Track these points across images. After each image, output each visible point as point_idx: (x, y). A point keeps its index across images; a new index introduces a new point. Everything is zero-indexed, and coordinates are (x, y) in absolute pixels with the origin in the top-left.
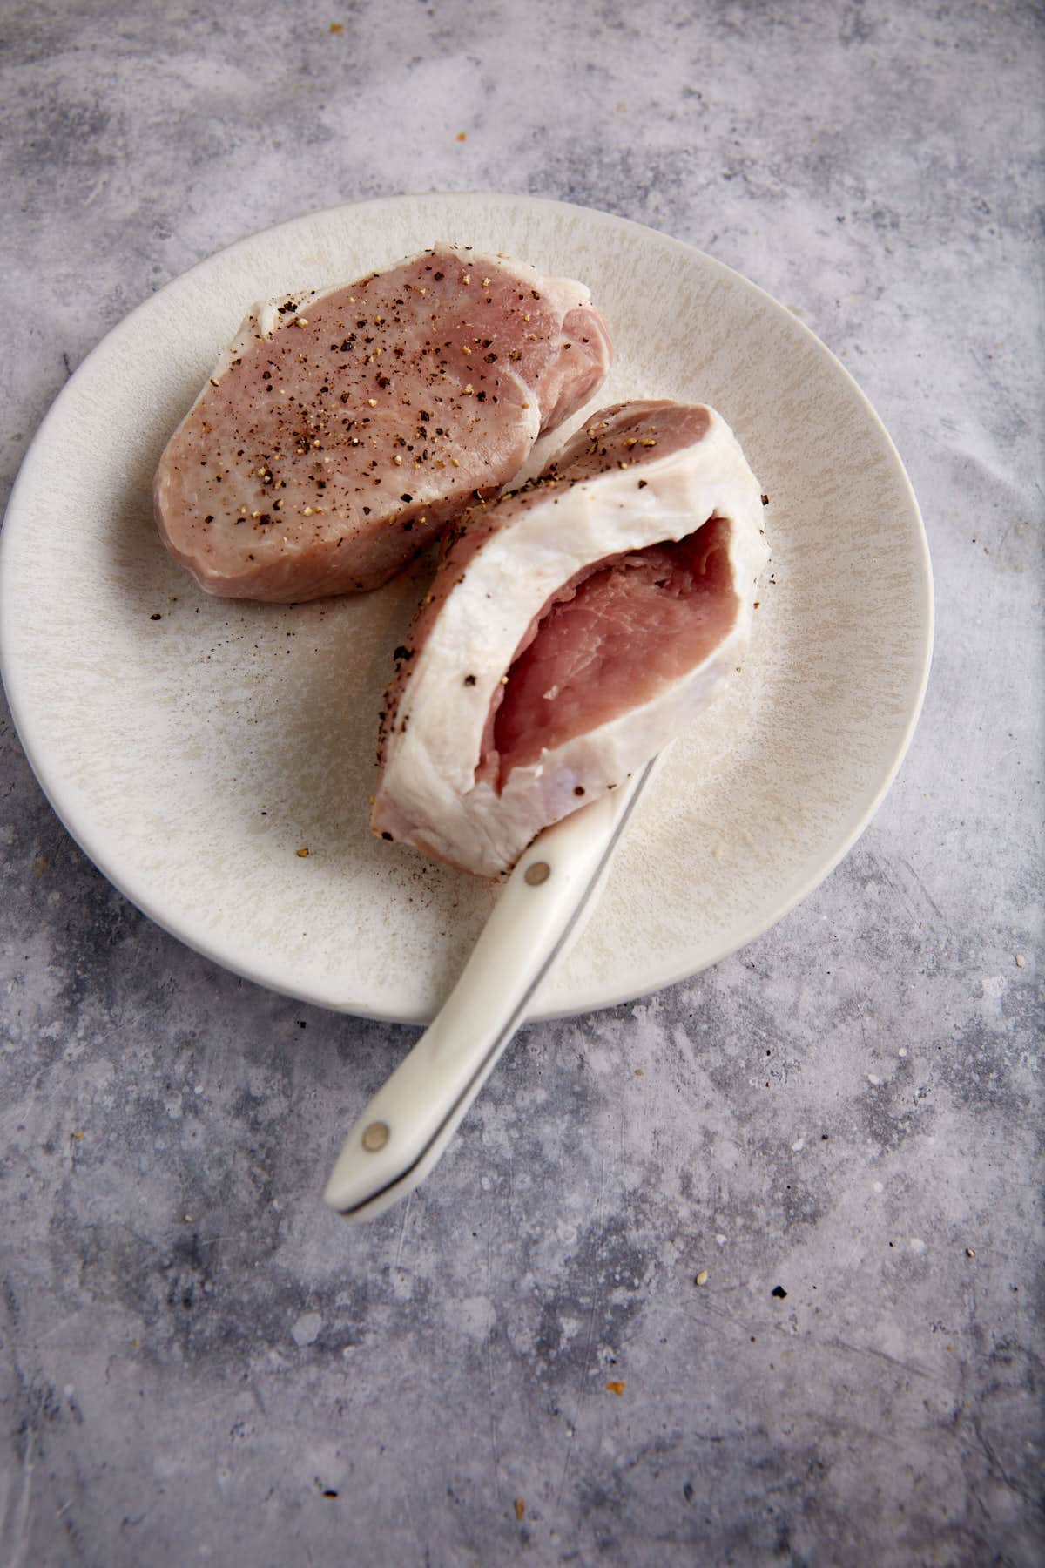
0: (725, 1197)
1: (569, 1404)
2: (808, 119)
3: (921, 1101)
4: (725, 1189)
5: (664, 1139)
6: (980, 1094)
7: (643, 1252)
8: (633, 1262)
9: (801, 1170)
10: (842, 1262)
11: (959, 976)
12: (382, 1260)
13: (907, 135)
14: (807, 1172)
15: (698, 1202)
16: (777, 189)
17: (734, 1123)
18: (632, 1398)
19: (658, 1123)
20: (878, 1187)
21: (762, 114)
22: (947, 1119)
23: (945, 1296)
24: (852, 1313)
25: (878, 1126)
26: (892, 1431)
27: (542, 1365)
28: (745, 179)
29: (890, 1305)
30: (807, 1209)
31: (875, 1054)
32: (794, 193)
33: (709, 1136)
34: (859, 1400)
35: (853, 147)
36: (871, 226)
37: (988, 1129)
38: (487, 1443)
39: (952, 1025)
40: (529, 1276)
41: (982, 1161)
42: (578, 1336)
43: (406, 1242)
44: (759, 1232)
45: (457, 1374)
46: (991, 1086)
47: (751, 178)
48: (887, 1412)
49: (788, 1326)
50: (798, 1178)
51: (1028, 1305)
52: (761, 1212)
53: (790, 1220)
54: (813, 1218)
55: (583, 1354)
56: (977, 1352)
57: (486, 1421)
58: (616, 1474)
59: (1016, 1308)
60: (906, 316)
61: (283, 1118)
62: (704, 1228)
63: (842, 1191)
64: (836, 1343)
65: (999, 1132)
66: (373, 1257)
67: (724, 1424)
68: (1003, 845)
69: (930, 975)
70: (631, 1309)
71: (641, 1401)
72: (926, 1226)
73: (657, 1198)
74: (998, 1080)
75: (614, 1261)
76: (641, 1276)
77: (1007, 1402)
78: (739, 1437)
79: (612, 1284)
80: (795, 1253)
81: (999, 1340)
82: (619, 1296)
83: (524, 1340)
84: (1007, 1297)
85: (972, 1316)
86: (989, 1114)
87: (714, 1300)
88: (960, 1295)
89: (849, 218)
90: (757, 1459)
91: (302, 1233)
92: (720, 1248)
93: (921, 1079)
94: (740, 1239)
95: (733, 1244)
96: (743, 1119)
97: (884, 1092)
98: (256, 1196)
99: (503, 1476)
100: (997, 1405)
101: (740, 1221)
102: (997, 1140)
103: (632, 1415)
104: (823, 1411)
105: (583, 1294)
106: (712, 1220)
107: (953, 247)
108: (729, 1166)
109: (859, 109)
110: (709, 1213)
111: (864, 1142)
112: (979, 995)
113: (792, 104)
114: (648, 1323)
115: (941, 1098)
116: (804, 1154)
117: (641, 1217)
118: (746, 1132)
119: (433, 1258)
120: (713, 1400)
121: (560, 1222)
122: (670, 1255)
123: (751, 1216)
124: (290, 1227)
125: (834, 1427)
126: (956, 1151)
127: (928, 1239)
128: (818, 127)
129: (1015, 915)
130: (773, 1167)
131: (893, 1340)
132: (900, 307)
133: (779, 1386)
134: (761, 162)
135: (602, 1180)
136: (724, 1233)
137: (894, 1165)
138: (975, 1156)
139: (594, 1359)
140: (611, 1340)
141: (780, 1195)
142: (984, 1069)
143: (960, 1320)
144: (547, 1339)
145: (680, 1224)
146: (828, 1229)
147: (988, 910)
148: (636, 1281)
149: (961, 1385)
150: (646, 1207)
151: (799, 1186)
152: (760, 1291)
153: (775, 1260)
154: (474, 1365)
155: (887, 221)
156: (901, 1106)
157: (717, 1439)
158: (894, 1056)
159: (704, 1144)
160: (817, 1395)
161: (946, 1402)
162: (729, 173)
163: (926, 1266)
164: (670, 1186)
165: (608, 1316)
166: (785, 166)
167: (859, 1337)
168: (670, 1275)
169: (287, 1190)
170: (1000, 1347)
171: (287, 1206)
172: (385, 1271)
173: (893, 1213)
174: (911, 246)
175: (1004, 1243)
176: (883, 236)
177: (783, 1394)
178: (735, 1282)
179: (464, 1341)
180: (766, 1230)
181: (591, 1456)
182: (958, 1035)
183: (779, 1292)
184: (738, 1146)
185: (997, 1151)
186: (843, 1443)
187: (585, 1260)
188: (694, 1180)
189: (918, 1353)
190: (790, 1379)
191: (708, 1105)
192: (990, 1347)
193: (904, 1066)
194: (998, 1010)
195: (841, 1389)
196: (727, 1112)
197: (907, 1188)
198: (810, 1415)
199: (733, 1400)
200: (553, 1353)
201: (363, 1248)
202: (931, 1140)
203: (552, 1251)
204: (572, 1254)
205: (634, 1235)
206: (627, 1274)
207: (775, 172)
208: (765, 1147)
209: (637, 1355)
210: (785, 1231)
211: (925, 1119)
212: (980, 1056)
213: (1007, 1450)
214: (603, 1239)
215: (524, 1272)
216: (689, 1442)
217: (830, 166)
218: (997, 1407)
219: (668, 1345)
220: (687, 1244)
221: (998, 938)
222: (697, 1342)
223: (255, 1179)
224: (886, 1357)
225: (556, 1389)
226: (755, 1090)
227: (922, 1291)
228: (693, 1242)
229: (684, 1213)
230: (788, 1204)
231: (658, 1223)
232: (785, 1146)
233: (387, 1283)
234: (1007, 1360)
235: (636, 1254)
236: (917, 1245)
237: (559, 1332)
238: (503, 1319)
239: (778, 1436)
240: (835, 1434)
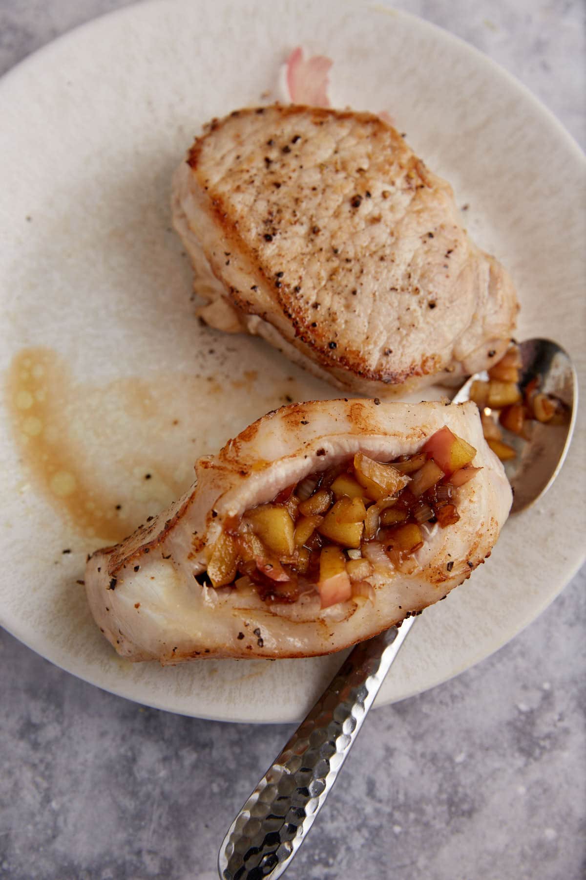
0: (401, 797)
3: (560, 724)
7: (336, 839)
12: (137, 846)
14: (466, 779)
15: (380, 801)
17: (410, 741)
20: (522, 790)
25: (524, 744)
30: (465, 807)
31: (525, 687)
33: (390, 752)
43: (154, 832)
44: (427, 825)
52: (429, 809)
53: (451, 815)
54: (470, 813)
61: (57, 740)
62: (384, 822)
66: (129, 843)
72: (558, 820)
76: (334, 857)
80: (454, 840)
91: (75, 826)
92: (396, 837)
94: (412, 830)
95: (406, 833)
96: (417, 738)
97: (530, 717)
98: (39, 798)
101: (412, 816)
106: (391, 815)
108: (405, 774)
111: (513, 756)
116: (465, 765)
117: (335, 813)
118: (419, 748)
119: (175, 844)
122: (357, 841)
123: (421, 812)
124: (65, 821)
127: (559, 829)
130: (440, 775)
136: (399, 824)
137: (535, 772)
141: (444, 796)
145: (366, 818)
148: (331, 861)
151: (460, 789)
153: (439, 845)
156: (543, 727)
158: (540, 688)
163: (556, 850)
164: (359, 789)
168: (357, 856)
169: (61, 793)
171: (63, 806)
172: (139, 853)
173: (532, 810)
178: (407, 861)
180: (432, 823)
184: (412, 758)
188: (378, 785)
193: (547, 697)
196: (404, 733)
197: (545, 791)
201: (121, 836)
202: (566, 755)
206: (324, 855)
208: (434, 759)
210: (448, 823)
220: (371, 833)
223: (37, 785)
228: (376, 832)
229: (369, 809)
230: (451, 803)
231: (349, 817)
232: (450, 758)
233: (141, 862)
235: (330, 840)
236: (550, 833)
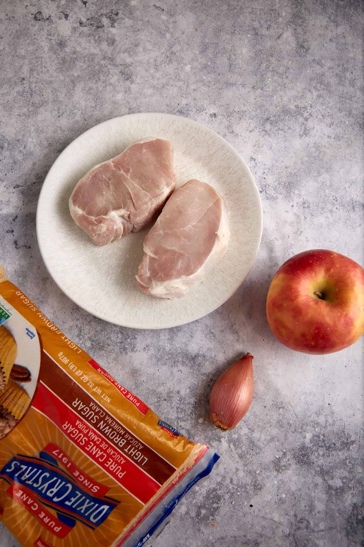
1: (203, 528)
2: (286, 167)
4: (240, 482)
5: (226, 470)
6: (302, 461)
8: (218, 498)
9: (258, 478)
10: (266, 499)
11: (300, 433)
13: (316, 174)
16: (275, 195)
18: (217, 528)
19: (225, 466)
21: (273, 166)
22: (294, 466)
23: (289, 507)
24: (267, 511)
26: (274, 537)
27: (197, 520)
28: (266, 192)
29: (276, 509)
32: (280, 197)
34: (267, 530)
35: (299, 179)
36: (301, 208)
37: (303, 469)
38: (185, 536)
39: (298, 445)
40: (195, 500)
41: (301, 477)
42: (205, 514)
45: (178, 521)
46: (305, 459)
47: (268, 192)
48: (273, 533)
49: (252, 513)
50: (257, 480)
51: (308, 510)
55: (206, 518)
56: (295, 520)
57: (184, 531)
58: (212, 544)
59: (305, 511)
60: (308, 241)
63: (267, 483)
64: (264, 518)
65: (306, 470)
67: (237, 534)
68: (316, 399)
69: (293, 432)
70: (218, 508)
71: (219, 528)
73: (225, 484)
74: (307, 458)
75: (214, 498)
77: (301, 532)
78: (240, 537)
79: (213, 503)
81: (301, 518)
82: (215, 505)
83: (193, 514)
84: (303, 508)
85: (295, 512)
86: (304, 466)
87: (236, 507)
88: (293, 507)
89: (295, 205)
90: (244, 541)
93: (288, 457)
99: (188, 543)
100: (299, 532)
102: (305, 472)
103: (216, 531)
104: (259, 532)
105: (207, 505)
107: (324, 215)
109: (302, 163)
110: (236, 487)
112: (305, 437)
113: (282, 162)
114: (221, 512)
115: (292, 462)
120: (235, 528)
121: (202, 488)
125: (261, 536)
126: (295, 474)
128: (289, 170)
129: (316, 418)
131: (276, 517)
132: (306, 238)
133: (250, 526)
134: (271, 185)
135: (212, 479)
138: (299, 475)
139: (209, 519)
140: (212, 515)
142: (303, 456)
143: (292, 513)
144: (198, 514)
146: (263, 491)
147: (309, 417)
149: (291, 527)
150: (222, 486)
152: (247, 505)
154: (182, 519)
155: (306, 206)
157: (235, 537)
159: (236, 471)
160: (258, 528)
161: (287, 531)
162: (261, 190)
165: (212, 510)
166: (278, 186)
167: (269, 516)
170: (301, 519)
174: (312, 216)
175: (304, 496)
176: (304, 211)
177: (250, 528)
179: (180, 514)
181: (207, 540)
182: (298, 447)
183: (251, 506)
185: (305, 475)
186: (263, 539)
187: (207, 497)
189: (282, 520)
190: (252, 525)
191: (237, 462)
192: (299, 519)
194: (309, 442)
195: (264, 527)
198: (256, 533)
199: (239, 529)
200: (199, 517)
203: (200, 495)
204: (205, 495)
205: (219, 492)
207: (275, 189)
209: (218, 518)
211: (288, 467)
212: (303, 452)
213: (300, 542)
214: (212, 493)
215: (193, 499)
216: (229, 537)
217: (292, 186)
218: (298, 533)
219: (226, 516)
221: (311, 424)
222: (232, 516)
224: (274, 521)
225: (200, 525)
226: (249, 459)
227: (284, 506)
234: (302, 522)
237: (201, 513)
238: (188, 509)
239: (249, 537)
240: (262, 537)
